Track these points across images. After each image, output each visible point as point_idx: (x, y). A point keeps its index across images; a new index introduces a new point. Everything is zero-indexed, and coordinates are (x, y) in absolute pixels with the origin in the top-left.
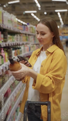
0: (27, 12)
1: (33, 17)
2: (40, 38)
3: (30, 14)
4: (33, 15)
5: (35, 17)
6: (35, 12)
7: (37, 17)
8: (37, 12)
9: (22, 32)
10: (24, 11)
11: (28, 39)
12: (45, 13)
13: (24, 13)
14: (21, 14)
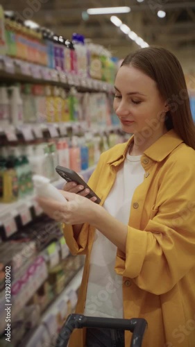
0: (93, 11)
1: (119, 28)
2: (126, 113)
3: (106, 19)
4: (116, 21)
5: (125, 29)
6: (125, 10)
7: (132, 29)
8: (132, 11)
9: (37, 76)
10: (86, 10)
11: (77, 108)
12: (161, 14)
13: (85, 16)
14: (77, 23)
